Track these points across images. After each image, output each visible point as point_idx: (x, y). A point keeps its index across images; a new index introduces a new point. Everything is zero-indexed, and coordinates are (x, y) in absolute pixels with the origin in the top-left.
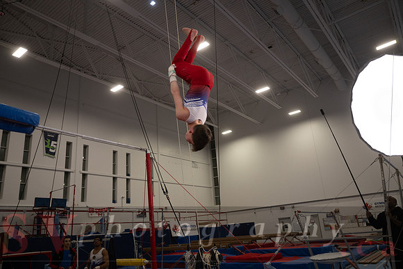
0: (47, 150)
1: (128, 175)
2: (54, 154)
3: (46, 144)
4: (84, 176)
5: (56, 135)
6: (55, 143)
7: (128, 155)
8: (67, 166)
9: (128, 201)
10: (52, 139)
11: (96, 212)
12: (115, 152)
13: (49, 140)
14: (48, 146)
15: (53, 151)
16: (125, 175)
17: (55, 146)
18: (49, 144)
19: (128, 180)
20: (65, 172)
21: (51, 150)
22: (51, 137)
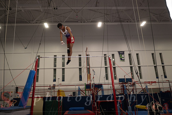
0: (121, 59)
1: (163, 64)
2: (124, 60)
3: (120, 56)
4: (139, 67)
5: (123, 52)
6: (124, 55)
7: (160, 54)
8: (131, 64)
9: (165, 77)
10: (122, 54)
11: (149, 83)
12: (153, 54)
13: (121, 55)
14: (121, 57)
15: (123, 59)
16: (161, 64)
17: (124, 57)
18: (121, 56)
19: (163, 67)
20: (130, 67)
21: (122, 59)
22: (121, 53)
